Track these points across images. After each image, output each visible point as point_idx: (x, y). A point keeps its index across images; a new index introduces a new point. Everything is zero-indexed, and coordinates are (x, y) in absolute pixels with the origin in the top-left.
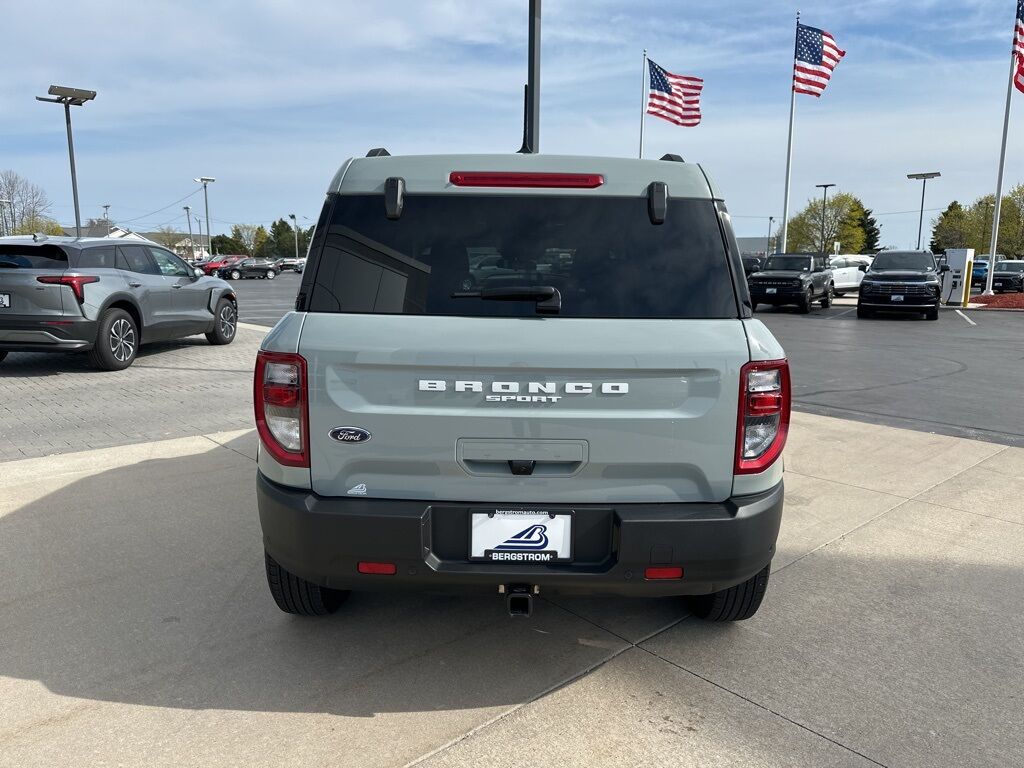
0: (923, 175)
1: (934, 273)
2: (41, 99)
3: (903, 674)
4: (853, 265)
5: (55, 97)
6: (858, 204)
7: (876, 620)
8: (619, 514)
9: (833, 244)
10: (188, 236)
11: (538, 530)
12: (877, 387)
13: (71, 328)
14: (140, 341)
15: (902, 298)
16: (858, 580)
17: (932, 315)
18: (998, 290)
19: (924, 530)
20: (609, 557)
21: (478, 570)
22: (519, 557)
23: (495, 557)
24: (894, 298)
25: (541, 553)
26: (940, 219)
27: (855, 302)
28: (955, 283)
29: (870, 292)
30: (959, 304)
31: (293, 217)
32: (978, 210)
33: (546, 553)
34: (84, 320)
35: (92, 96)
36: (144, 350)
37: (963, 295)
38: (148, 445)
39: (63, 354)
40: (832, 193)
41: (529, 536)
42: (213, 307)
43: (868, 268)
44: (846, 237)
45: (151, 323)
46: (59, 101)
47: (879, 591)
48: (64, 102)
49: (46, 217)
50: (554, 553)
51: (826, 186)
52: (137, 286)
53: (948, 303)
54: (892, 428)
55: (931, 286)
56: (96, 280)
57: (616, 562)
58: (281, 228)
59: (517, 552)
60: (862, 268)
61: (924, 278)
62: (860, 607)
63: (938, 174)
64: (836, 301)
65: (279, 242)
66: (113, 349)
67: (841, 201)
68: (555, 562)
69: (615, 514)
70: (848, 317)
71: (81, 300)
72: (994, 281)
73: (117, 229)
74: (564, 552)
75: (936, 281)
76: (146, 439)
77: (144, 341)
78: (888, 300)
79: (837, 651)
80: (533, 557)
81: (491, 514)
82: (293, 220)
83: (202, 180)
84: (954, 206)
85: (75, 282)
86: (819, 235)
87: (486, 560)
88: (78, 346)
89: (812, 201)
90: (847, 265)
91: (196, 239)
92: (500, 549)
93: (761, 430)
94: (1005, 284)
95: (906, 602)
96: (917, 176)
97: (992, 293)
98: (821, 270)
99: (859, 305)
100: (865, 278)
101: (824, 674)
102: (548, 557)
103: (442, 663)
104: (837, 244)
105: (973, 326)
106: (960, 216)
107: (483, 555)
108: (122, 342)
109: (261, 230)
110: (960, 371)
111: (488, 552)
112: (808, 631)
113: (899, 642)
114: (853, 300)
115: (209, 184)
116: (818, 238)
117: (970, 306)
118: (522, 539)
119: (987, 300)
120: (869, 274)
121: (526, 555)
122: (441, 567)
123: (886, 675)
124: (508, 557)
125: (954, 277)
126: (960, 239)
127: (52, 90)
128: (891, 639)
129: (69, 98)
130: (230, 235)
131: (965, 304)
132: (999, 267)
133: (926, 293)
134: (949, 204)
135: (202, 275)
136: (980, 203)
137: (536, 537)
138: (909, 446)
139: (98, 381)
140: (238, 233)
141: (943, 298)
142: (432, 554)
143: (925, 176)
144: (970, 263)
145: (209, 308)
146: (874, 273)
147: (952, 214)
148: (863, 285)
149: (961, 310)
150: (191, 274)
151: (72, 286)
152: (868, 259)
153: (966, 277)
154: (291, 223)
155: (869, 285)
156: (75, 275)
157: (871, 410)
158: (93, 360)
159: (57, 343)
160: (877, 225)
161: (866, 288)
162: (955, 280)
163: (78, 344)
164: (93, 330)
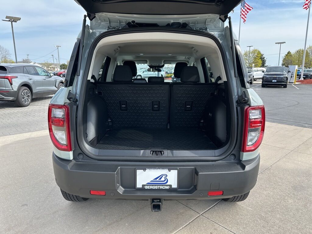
0: (280, 43)
1: (286, 73)
2: (3, 20)
3: (305, 226)
4: (260, 71)
5: (8, 20)
6: (259, 52)
7: (290, 201)
8: (197, 169)
9: (252, 65)
10: (53, 64)
11: (164, 176)
12: (272, 110)
13: (9, 93)
14: (32, 97)
15: (276, 81)
16: (280, 184)
17: (285, 86)
18: (304, 78)
19: (300, 163)
20: (193, 187)
21: (139, 194)
22: (156, 187)
23: (146, 187)
24: (273, 81)
25: (165, 185)
26: (285, 56)
27: (261, 82)
28: (292, 76)
29: (266, 79)
30: (293, 83)
32: (296, 54)
33: (167, 186)
34: (13, 90)
35: (19, 19)
36: (33, 100)
37: (294, 80)
38: (29, 133)
39: (7, 102)
40: (252, 49)
41: (160, 179)
42: (57, 86)
43: (265, 72)
44: (256, 63)
45: (36, 91)
46: (9, 21)
47: (289, 188)
48: (11, 21)
49: (9, 58)
50: (170, 186)
51: (250, 47)
52: (31, 79)
53: (289, 83)
54: (280, 124)
55: (285, 77)
56: (17, 77)
57: (196, 189)
59: (155, 185)
60: (263, 72)
61: (283, 75)
62: (283, 196)
63: (285, 42)
64: (254, 82)
66: (23, 100)
67: (254, 51)
68: (171, 190)
69: (195, 169)
70: (259, 87)
71: (11, 84)
72: (303, 75)
73: (31, 62)
74: (175, 185)
75: (287, 76)
76: (29, 131)
77: (33, 97)
78: (271, 82)
79: (278, 216)
80: (162, 187)
81: (145, 170)
83: (57, 46)
84: (289, 53)
85: (9, 78)
86: (248, 62)
87: (143, 189)
88: (11, 99)
89: (246, 51)
90: (258, 71)
91: (56, 65)
92: (149, 184)
93: (253, 134)
94: (306, 77)
95: (299, 193)
96: (278, 43)
97: (303, 79)
98: (250, 72)
99: (262, 83)
100: (264, 75)
101: (275, 227)
103: (127, 224)
104: (253, 64)
105: (298, 90)
106: (291, 56)
107: (142, 187)
108: (26, 98)
110: (297, 104)
111: (143, 186)
112: (266, 207)
113: (301, 211)
114: (260, 82)
115: (59, 47)
116: (247, 63)
117: (296, 83)
118: (158, 180)
119: (301, 81)
120: (265, 73)
121: (159, 186)
122: (124, 192)
123: (299, 227)
124: (152, 187)
125: (291, 74)
126: (291, 63)
127: (7, 17)
128: (297, 210)
129: (13, 20)
130: (66, 63)
131: (295, 83)
132: (304, 71)
133: (283, 79)
134: (288, 52)
135: (53, 76)
136: (297, 51)
137: (163, 179)
138: (287, 131)
139: (18, 111)
141: (288, 81)
142: (120, 187)
143: (281, 43)
144: (296, 70)
145: (56, 86)
146: (267, 73)
147: (289, 55)
148: (263, 77)
149: (294, 84)
150: (49, 75)
151: (8, 79)
152: (264, 69)
153: (295, 74)
155: (265, 77)
156: (9, 76)
157: (272, 118)
158: (16, 103)
159: (4, 98)
160: (265, 59)
161: (264, 78)
162: (292, 75)
163: (11, 98)
164: (16, 94)
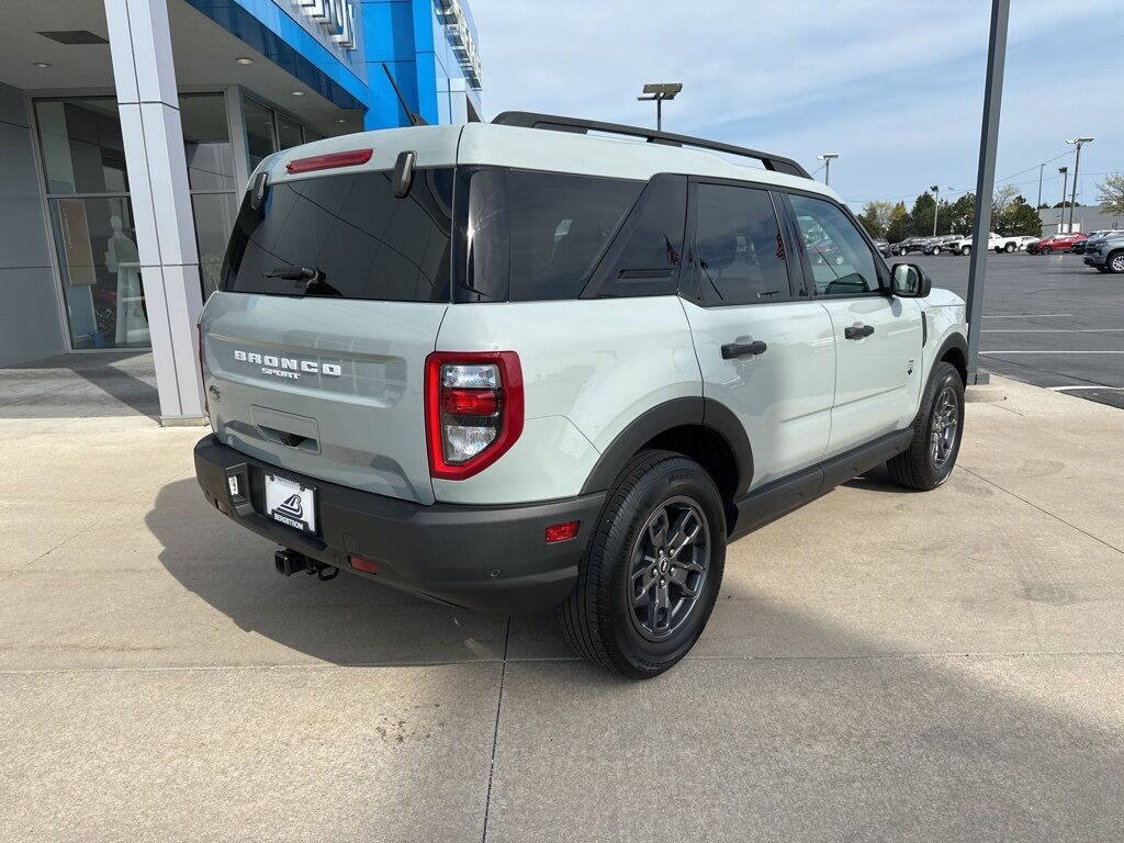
5: (652, 95)
11: (297, 500)
22: (287, 521)
23: (277, 517)
25: (296, 520)
31: (935, 189)
33: (302, 522)
41: (292, 504)
46: (653, 99)
50: (306, 524)
58: (925, 202)
59: (287, 517)
65: (918, 221)
80: (294, 524)
81: (272, 477)
82: (935, 193)
83: (825, 157)
92: (279, 511)
102: (301, 526)
109: (900, 207)
111: (273, 512)
118: (289, 505)
121: (291, 521)
124: (283, 520)
127: (647, 89)
130: (864, 215)
137: (296, 505)
140: (872, 211)
142: (249, 504)
154: (934, 195)
